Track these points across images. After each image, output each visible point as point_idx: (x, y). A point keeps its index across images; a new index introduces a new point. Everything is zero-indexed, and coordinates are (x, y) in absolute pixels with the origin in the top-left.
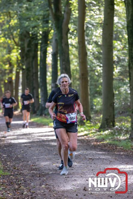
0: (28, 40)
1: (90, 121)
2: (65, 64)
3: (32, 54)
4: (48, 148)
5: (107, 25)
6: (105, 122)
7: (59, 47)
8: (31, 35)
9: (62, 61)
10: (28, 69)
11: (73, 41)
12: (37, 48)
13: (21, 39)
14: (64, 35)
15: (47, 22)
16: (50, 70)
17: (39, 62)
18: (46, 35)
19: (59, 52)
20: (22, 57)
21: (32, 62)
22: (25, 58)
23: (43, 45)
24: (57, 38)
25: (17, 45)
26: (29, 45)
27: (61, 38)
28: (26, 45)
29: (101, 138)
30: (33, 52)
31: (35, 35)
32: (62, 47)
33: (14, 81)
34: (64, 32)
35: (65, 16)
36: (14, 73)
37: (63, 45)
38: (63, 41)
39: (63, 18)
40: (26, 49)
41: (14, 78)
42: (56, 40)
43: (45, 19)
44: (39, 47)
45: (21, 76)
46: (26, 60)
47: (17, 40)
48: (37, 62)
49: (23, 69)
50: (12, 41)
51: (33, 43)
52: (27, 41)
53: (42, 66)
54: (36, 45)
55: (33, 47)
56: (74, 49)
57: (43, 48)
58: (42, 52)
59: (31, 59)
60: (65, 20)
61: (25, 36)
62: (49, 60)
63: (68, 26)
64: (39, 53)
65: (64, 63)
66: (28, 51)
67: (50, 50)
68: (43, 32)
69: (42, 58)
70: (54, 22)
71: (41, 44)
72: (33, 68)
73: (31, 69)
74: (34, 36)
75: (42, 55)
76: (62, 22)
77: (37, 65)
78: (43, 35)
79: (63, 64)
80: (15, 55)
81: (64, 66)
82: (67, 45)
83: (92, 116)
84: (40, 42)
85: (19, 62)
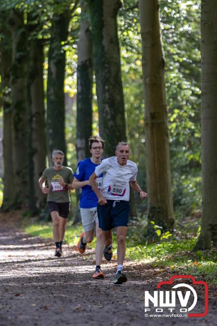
2: (108, 91)
3: (27, 67)
4: (63, 296)
21: (29, 87)
32: (103, 47)
37: (105, 42)
38: (105, 32)
53: (52, 97)
66: (20, 60)
69: (54, 76)
72: (30, 102)
73: (26, 105)
75: (54, 70)
79: (104, 91)
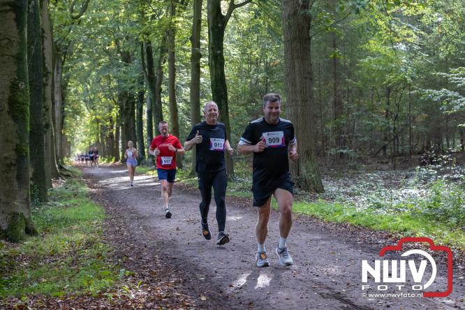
0: (126, 99)
1: (182, 169)
7: (153, 105)
8: (128, 95)
9: (157, 116)
10: (127, 125)
11: (165, 99)
12: (134, 106)
13: (120, 99)
14: (157, 94)
15: (142, 83)
16: (145, 125)
17: (136, 119)
18: (142, 94)
19: (153, 109)
20: (121, 114)
23: (139, 104)
24: (151, 97)
25: (116, 104)
26: (127, 104)
27: (155, 97)
28: (124, 104)
29: (191, 184)
30: (130, 110)
33: (115, 136)
34: (157, 91)
35: (158, 78)
36: (115, 128)
39: (156, 80)
40: (125, 107)
41: (114, 133)
42: (150, 99)
43: (140, 81)
44: (136, 105)
45: (120, 131)
46: (125, 116)
47: (116, 99)
49: (122, 125)
50: (113, 100)
51: (130, 102)
52: (125, 101)
54: (134, 103)
55: (130, 105)
56: (166, 107)
57: (139, 107)
59: (129, 116)
60: (157, 82)
61: (123, 96)
62: (145, 117)
63: (160, 87)
64: (136, 111)
67: (145, 108)
68: (139, 93)
70: (148, 83)
71: (138, 102)
74: (132, 96)
76: (155, 83)
77: (134, 121)
78: (139, 95)
80: (115, 113)
82: (160, 103)
83: (183, 164)
84: (136, 101)
85: (119, 119)
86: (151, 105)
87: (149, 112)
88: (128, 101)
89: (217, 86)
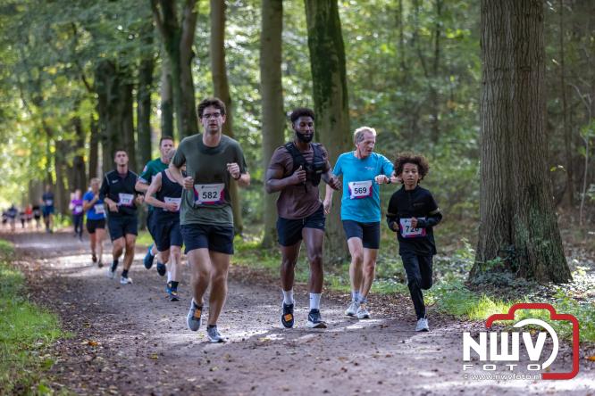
0: (113, 79)
1: (241, 236)
5: (268, 39)
6: (271, 236)
7: (175, 91)
8: (118, 69)
9: (183, 116)
12: (131, 95)
13: (99, 78)
14: (184, 65)
15: (150, 41)
17: (135, 123)
18: (148, 68)
19: (175, 100)
20: (102, 115)
22: (107, 116)
23: (142, 88)
24: (171, 73)
25: (90, 90)
26: (114, 91)
27: (179, 71)
28: (109, 91)
29: (263, 267)
30: (123, 105)
31: (125, 67)
33: (87, 165)
34: (183, 59)
35: (185, 27)
36: (87, 146)
39: (182, 33)
40: (110, 97)
41: (86, 158)
42: (168, 76)
43: (146, 36)
44: (135, 92)
45: (100, 153)
46: (110, 119)
47: (91, 81)
48: (132, 124)
49: (104, 138)
50: (82, 83)
51: (121, 84)
52: (111, 80)
55: (122, 93)
57: (143, 95)
58: (141, 102)
59: (119, 118)
60: (185, 36)
61: (107, 72)
62: (157, 118)
63: (191, 48)
64: (135, 105)
65: (185, 121)
68: (142, 63)
70: (164, 39)
71: (139, 85)
74: (125, 71)
76: (179, 39)
77: (131, 130)
78: (143, 67)
80: (87, 111)
81: (186, 127)
83: (245, 227)
84: (136, 81)
85: (96, 124)
86: (171, 91)
87: (167, 108)
88: (117, 82)
89: (321, 41)
